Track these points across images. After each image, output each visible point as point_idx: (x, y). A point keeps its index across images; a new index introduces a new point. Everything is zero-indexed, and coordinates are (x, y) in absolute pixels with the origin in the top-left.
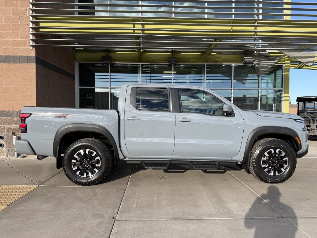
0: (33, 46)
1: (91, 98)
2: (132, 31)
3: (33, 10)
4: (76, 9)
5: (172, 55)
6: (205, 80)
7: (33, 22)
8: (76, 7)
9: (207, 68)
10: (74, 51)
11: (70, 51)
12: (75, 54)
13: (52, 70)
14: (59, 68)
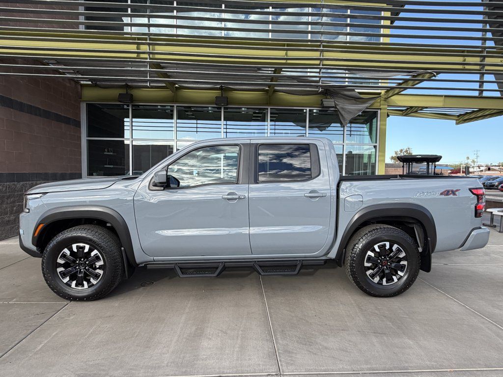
1: (112, 153)
2: (135, 55)
4: (82, 19)
5: (221, 93)
6: (269, 129)
8: (81, 17)
9: (271, 113)
10: (79, 87)
11: (68, 85)
12: (81, 89)
13: (28, 113)
14: (44, 110)
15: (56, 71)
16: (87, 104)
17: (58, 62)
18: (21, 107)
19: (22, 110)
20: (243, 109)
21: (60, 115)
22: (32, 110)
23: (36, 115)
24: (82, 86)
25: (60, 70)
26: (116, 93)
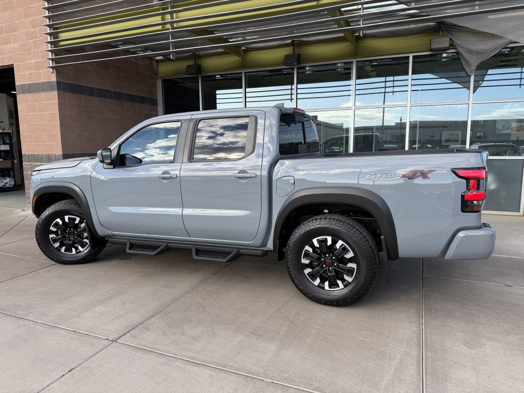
0: (52, 68)
3: (49, 17)
5: (292, 50)
7: (50, 34)
10: (155, 63)
11: (141, 63)
12: (157, 66)
13: (98, 97)
14: (114, 92)
15: (126, 52)
16: (162, 80)
17: (125, 42)
18: (91, 92)
19: (91, 95)
20: (339, 65)
21: (133, 95)
22: (103, 94)
23: (106, 97)
24: (158, 61)
25: (132, 50)
26: (183, 65)
